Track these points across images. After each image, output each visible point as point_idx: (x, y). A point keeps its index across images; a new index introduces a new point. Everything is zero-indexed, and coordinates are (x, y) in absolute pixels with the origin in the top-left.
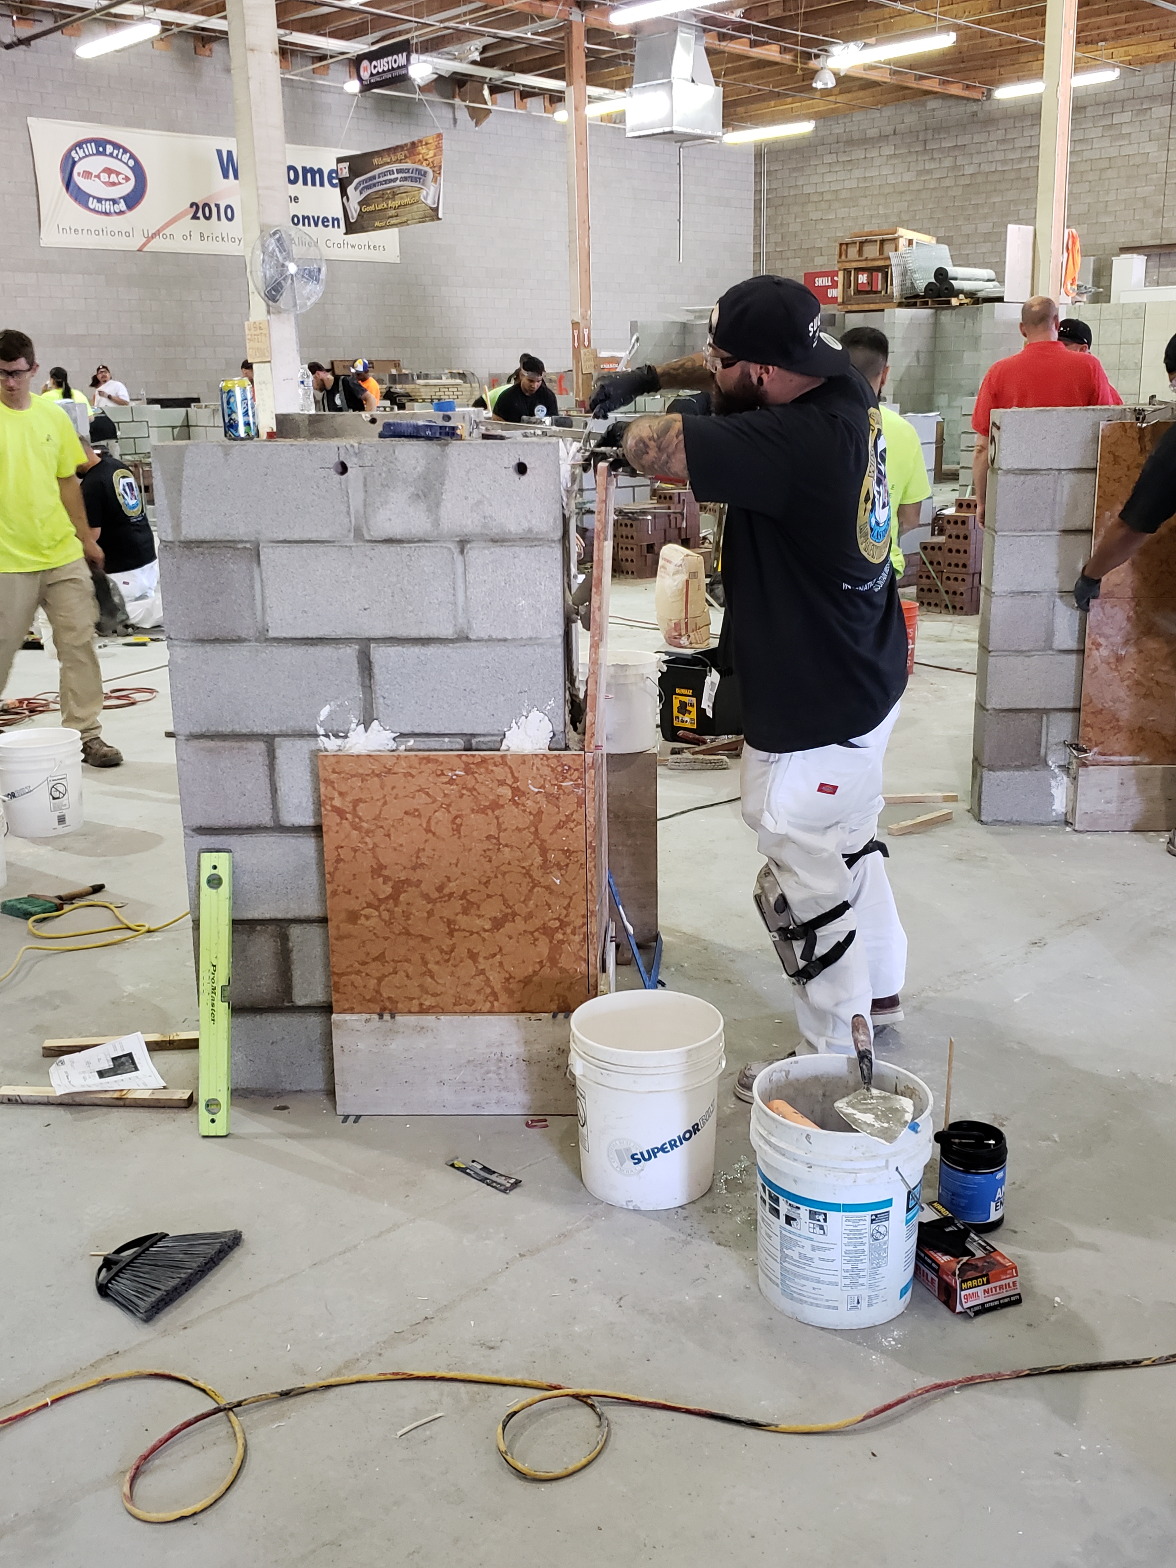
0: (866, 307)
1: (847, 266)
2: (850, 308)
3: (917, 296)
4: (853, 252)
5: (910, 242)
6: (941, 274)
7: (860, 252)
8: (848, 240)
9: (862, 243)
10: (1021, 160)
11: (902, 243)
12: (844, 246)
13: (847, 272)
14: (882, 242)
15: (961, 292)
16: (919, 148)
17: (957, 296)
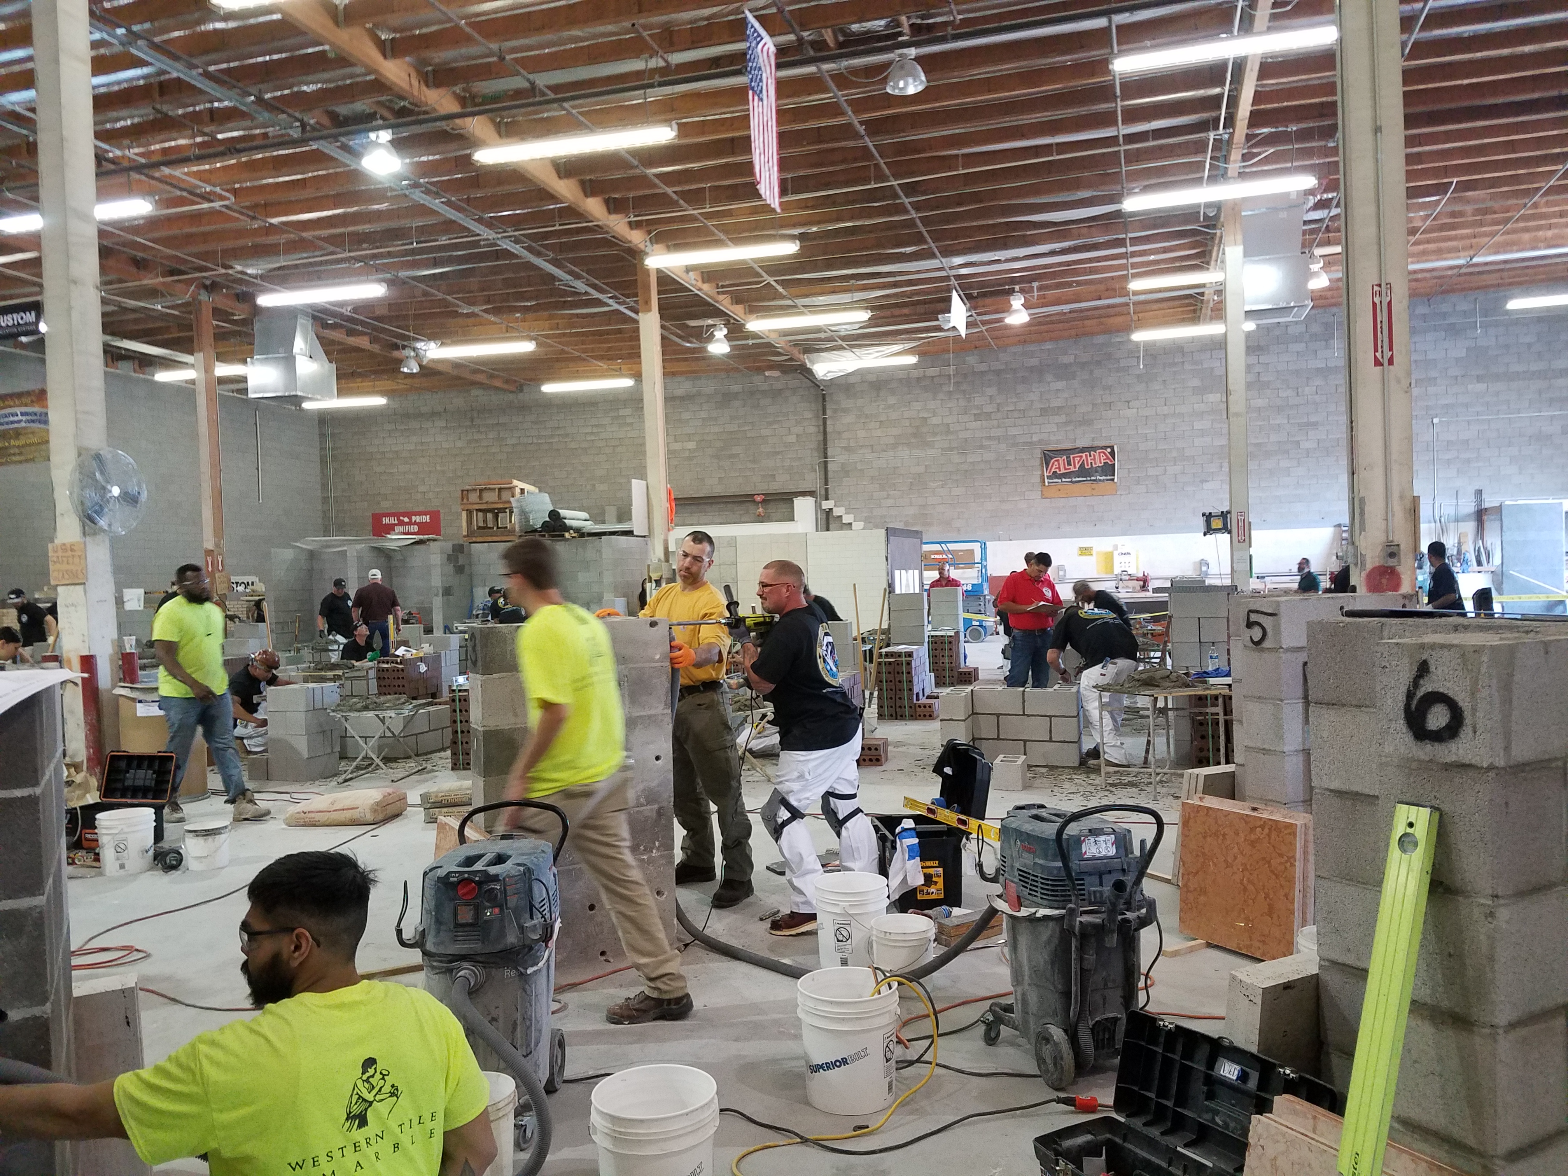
0: (490, 539)
1: (470, 507)
2: (474, 539)
3: (535, 531)
4: (474, 497)
5: (522, 490)
6: (553, 514)
7: (480, 497)
8: (468, 487)
9: (481, 490)
10: (552, 436)
11: (518, 491)
12: (465, 493)
13: (470, 512)
14: (500, 489)
15: (571, 528)
16: (469, 423)
17: (568, 531)
